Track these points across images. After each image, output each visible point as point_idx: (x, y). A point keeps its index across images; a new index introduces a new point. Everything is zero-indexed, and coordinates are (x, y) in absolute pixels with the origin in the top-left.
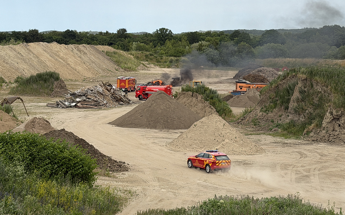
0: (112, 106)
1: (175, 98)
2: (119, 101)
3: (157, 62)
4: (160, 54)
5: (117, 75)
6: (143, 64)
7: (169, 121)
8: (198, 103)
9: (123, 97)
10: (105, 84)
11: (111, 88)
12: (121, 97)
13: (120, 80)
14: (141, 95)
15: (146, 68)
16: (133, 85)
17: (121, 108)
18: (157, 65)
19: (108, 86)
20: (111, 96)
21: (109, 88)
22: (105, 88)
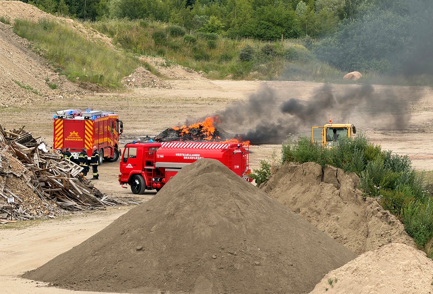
0: (38, 214)
1: (258, 185)
2: (60, 197)
3: (197, 58)
4: (206, 30)
5: (54, 102)
6: (147, 66)
7: (238, 266)
8: (342, 204)
9: (75, 181)
10: (11, 135)
11: (33, 151)
12: (67, 181)
13: (65, 121)
14: (140, 174)
15: (157, 80)
16: (110, 141)
17: (69, 222)
18: (197, 69)
19: (22, 142)
20: (31, 177)
21: (25, 149)
22: (10, 149)
